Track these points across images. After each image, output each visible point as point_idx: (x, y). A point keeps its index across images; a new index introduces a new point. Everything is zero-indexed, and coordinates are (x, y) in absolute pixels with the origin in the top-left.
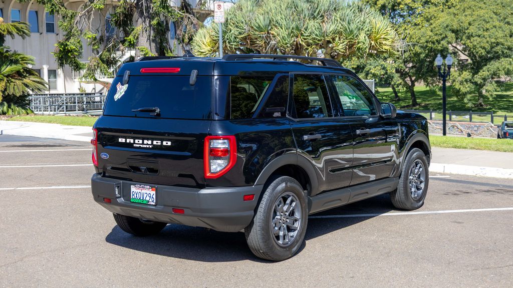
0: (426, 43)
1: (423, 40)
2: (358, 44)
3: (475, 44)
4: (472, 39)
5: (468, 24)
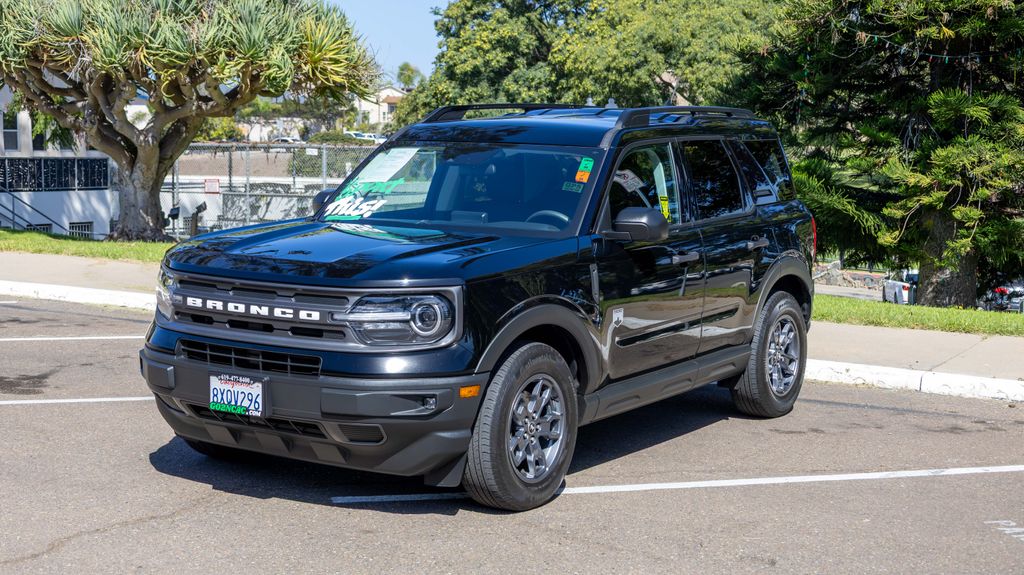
0: (605, 73)
1: (599, 66)
2: (269, 69)
3: (701, 76)
4: (696, 65)
5: (689, 35)
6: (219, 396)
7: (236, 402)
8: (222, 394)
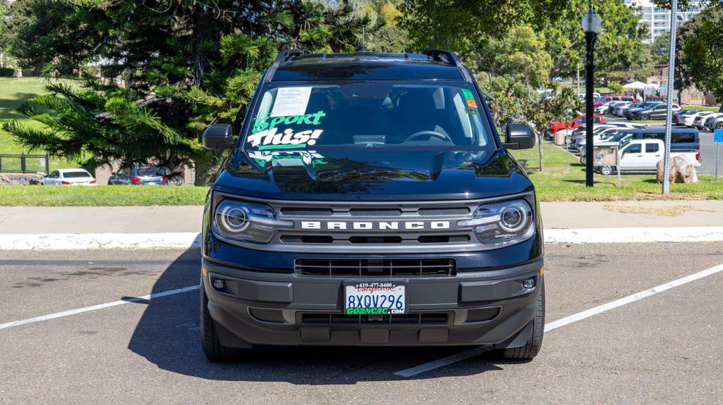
6: (356, 302)
7: (375, 305)
8: (360, 300)
